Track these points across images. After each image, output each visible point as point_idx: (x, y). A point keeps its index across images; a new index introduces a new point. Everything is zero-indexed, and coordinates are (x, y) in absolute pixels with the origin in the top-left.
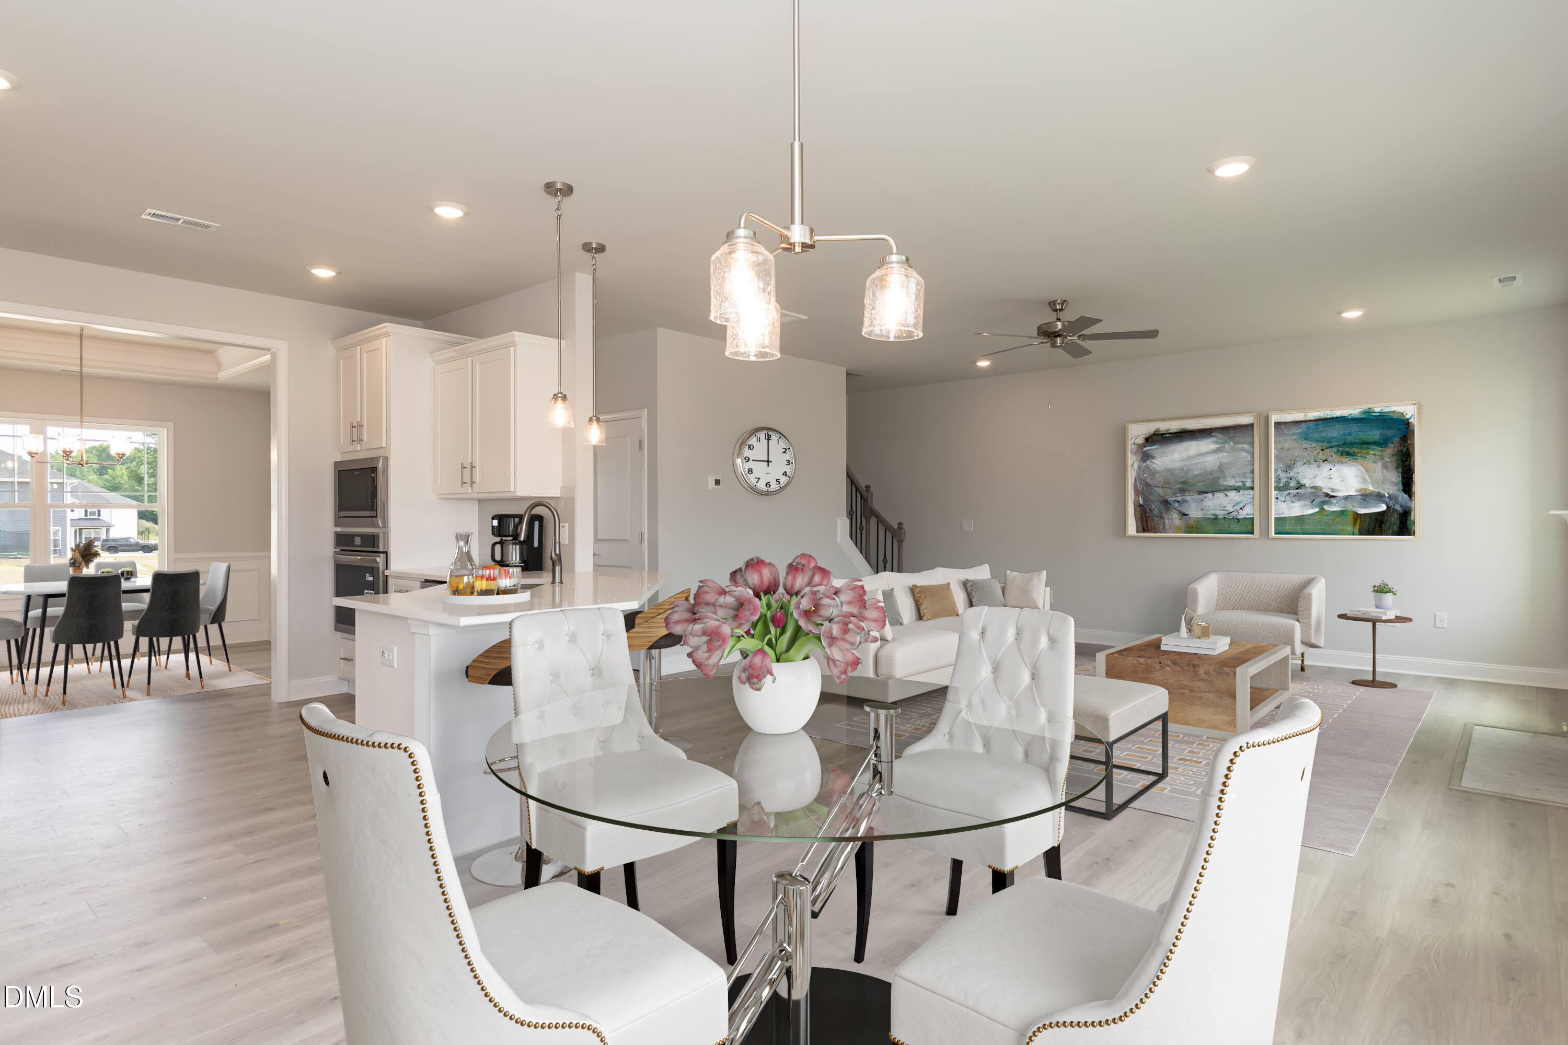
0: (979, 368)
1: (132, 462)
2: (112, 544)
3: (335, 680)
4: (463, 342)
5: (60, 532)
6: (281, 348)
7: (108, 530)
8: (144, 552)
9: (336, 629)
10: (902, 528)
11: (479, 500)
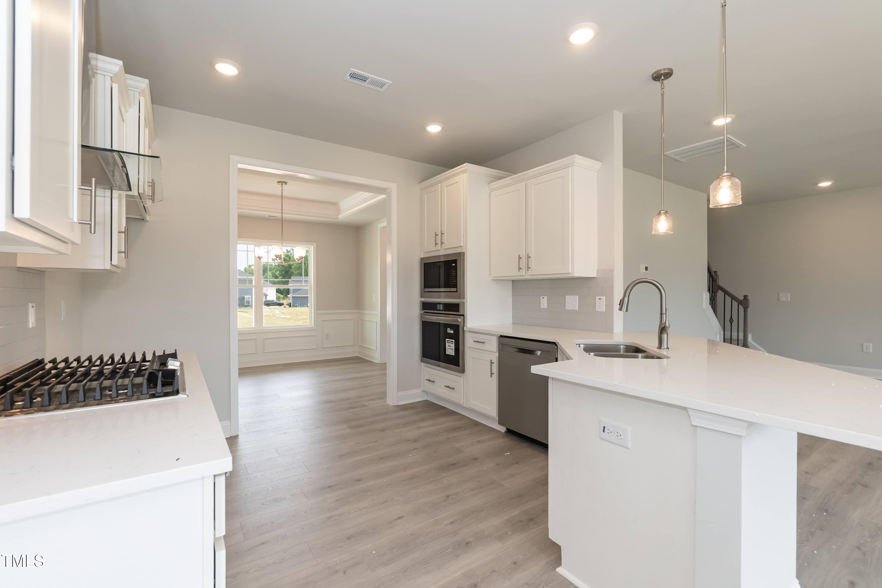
0: (821, 187)
1: (273, 270)
2: (268, 303)
3: (420, 392)
4: (505, 176)
5: (251, 298)
6: (393, 187)
7: (266, 297)
8: (279, 306)
9: (422, 361)
10: (747, 299)
11: (513, 281)
